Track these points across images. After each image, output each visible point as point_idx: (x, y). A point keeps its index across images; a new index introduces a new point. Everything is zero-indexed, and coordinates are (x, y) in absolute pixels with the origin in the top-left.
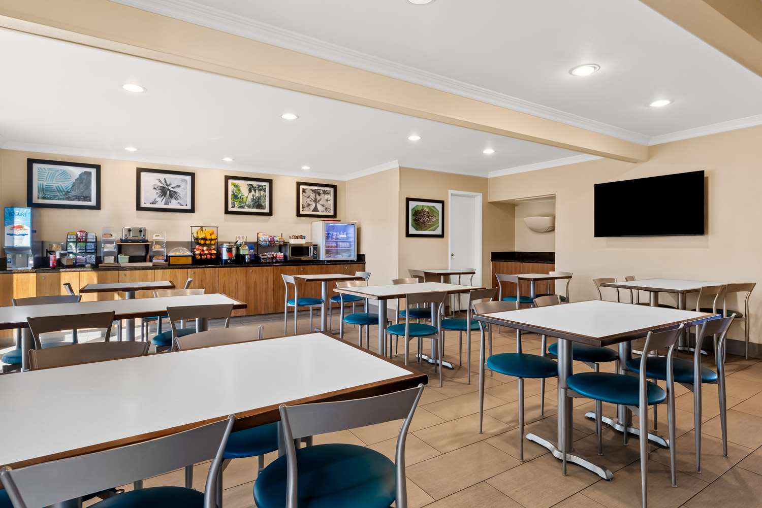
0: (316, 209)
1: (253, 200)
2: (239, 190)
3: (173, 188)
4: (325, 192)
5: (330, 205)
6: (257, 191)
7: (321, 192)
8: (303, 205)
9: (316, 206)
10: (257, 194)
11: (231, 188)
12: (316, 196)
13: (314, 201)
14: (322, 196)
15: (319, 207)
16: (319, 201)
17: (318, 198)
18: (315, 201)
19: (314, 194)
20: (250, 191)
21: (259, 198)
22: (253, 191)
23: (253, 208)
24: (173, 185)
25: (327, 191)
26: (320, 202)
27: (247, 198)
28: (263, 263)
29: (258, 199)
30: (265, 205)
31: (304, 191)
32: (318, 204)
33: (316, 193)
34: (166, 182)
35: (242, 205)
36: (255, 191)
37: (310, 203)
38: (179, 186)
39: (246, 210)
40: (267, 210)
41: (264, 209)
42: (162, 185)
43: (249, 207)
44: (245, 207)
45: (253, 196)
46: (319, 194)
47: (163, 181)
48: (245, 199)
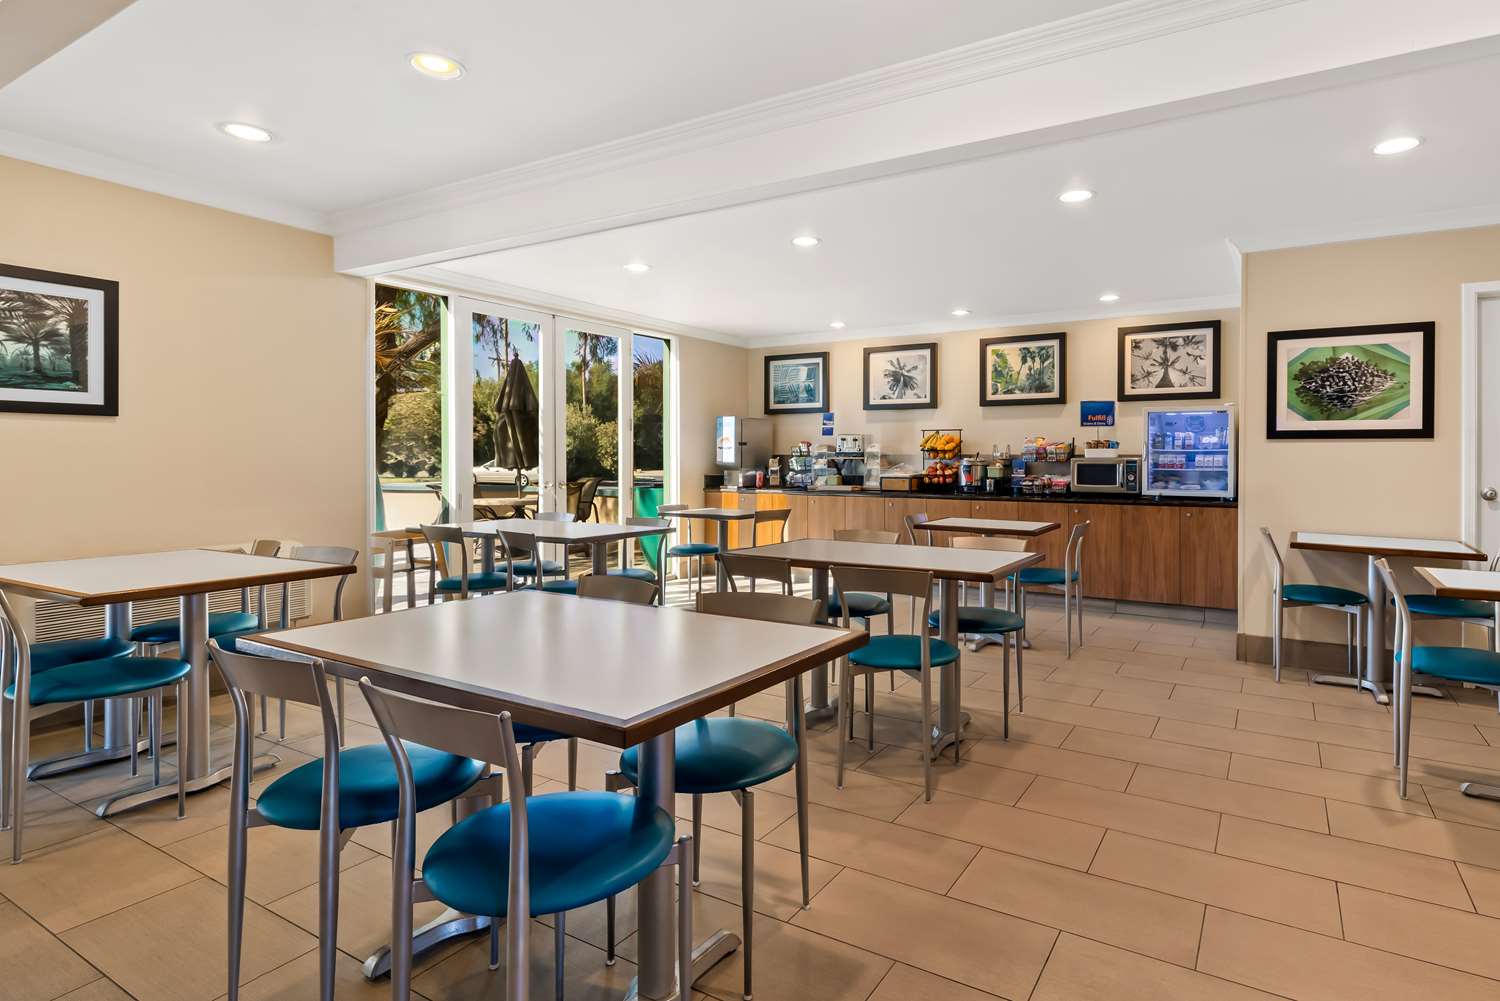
0: (1165, 382)
1: (1029, 376)
2: (1005, 362)
3: (909, 371)
4: (1188, 341)
5: (1205, 368)
6: (1037, 359)
7: (1181, 341)
8: (1132, 376)
9: (1166, 373)
10: (1037, 365)
11: (991, 359)
12: (1165, 352)
13: (1161, 364)
14: (1181, 351)
15: (1174, 376)
16: (1173, 362)
17: (1172, 355)
18: (1165, 363)
19: (1161, 349)
20: (1024, 361)
21: (1041, 372)
22: (1029, 359)
23: (1029, 392)
24: (907, 369)
25: (1194, 337)
26: (1177, 365)
27: (1019, 373)
29: (1039, 374)
30: (1053, 383)
31: (1136, 345)
32: (1170, 370)
33: (1166, 346)
34: (899, 364)
35: (1010, 387)
36: (1033, 359)
37: (1151, 369)
38: (915, 368)
39: (1018, 396)
40: (1055, 394)
41: (1050, 391)
42: (894, 369)
43: (1022, 390)
44: (1017, 391)
45: (1030, 369)
46: (1174, 347)
47: (896, 363)
48: (1015, 377)
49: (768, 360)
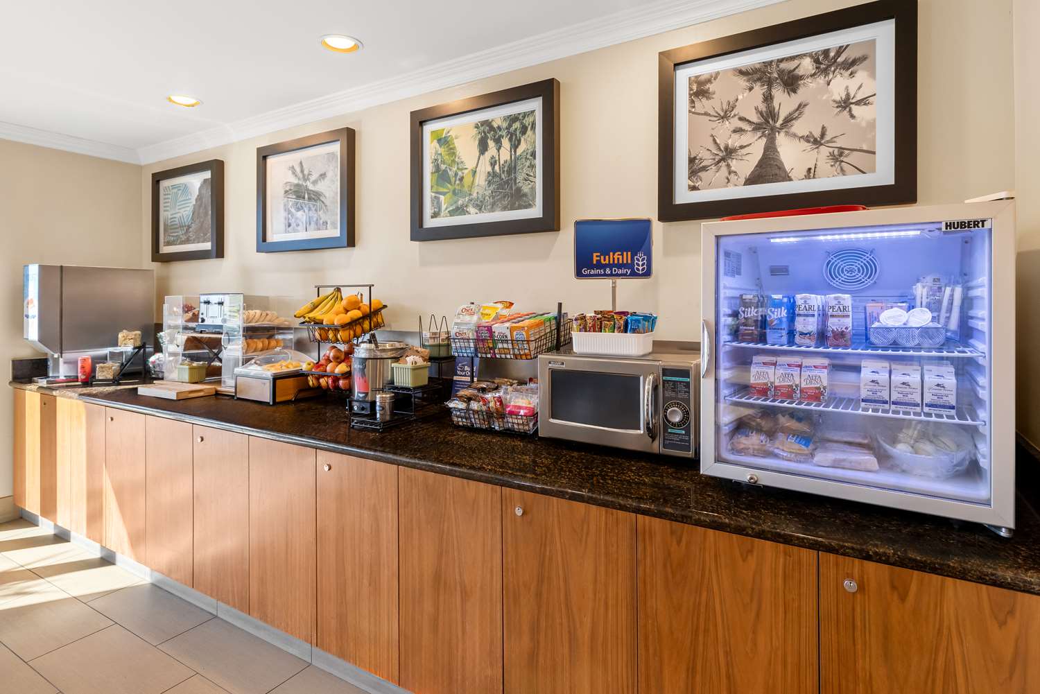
0: (768, 169)
1: (492, 175)
2: (452, 152)
3: (315, 182)
4: (826, 63)
5: (872, 125)
6: (506, 142)
7: (807, 66)
8: (692, 161)
9: (770, 149)
10: (505, 155)
11: (430, 148)
12: (768, 98)
13: (757, 127)
14: (810, 89)
15: (791, 153)
16: (789, 120)
17: (784, 102)
18: (768, 123)
19: (759, 90)
20: (483, 147)
21: (512, 169)
22: (491, 144)
23: (492, 210)
24: (313, 178)
25: (840, 50)
26: (799, 127)
27: (474, 172)
28: (458, 427)
29: (509, 172)
30: (533, 189)
31: (700, 90)
32: (781, 140)
33: (770, 83)
34: (302, 171)
35: (460, 202)
36: (498, 141)
37: (735, 141)
38: (323, 176)
39: (474, 217)
40: (536, 212)
41: (526, 207)
42: (296, 181)
43: (480, 207)
44: (472, 210)
45: (493, 164)
46: (791, 82)
47: (298, 170)
48: (467, 181)
49: (157, 178)
